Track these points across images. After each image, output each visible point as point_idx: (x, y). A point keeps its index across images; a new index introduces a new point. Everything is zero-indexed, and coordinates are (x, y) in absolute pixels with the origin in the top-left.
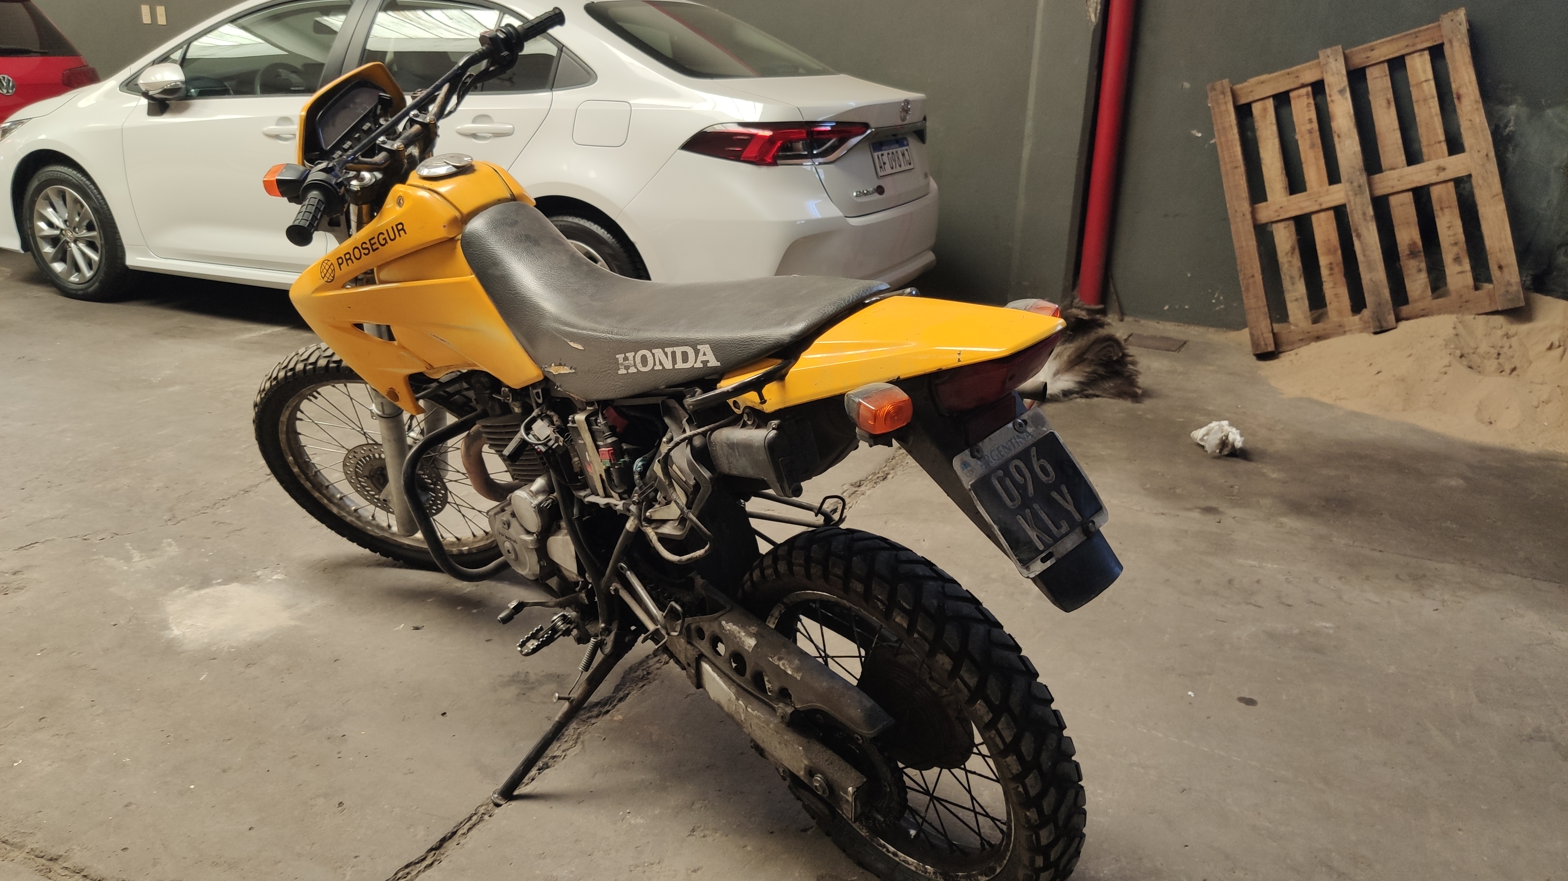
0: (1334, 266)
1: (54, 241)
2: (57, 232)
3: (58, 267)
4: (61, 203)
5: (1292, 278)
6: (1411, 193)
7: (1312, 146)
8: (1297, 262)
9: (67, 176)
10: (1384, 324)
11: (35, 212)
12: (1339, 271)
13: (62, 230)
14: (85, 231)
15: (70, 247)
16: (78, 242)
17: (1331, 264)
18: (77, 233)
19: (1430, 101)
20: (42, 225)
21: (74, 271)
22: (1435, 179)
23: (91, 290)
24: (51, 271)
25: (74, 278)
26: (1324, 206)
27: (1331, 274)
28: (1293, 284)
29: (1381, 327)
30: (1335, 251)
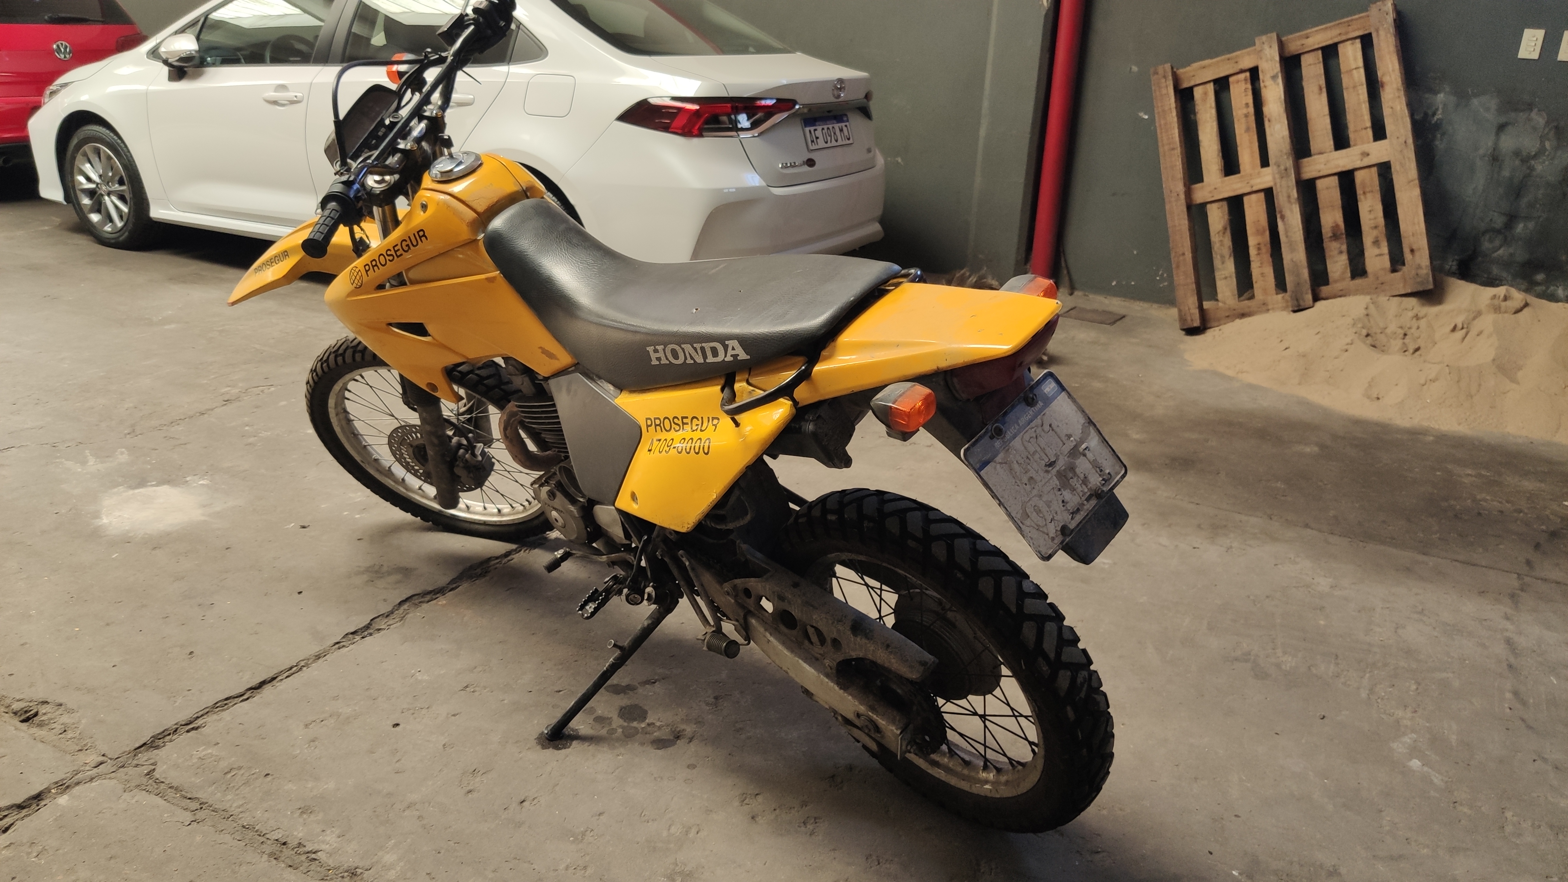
0: (1262, 246)
1: (92, 193)
2: (93, 186)
3: (95, 218)
4: (97, 159)
5: (1222, 257)
6: (1336, 177)
7: (1248, 130)
8: (1228, 241)
9: (101, 135)
10: (1302, 303)
11: (75, 167)
12: (1266, 250)
13: (97, 184)
14: (117, 185)
15: (104, 200)
16: (111, 195)
17: (1259, 244)
18: (110, 187)
19: (1359, 88)
20: (81, 179)
21: (108, 221)
22: (1358, 164)
23: (122, 239)
24: (89, 221)
25: (108, 228)
26: (1255, 189)
27: (1259, 254)
28: (1223, 263)
29: (1299, 305)
30: (1264, 231)
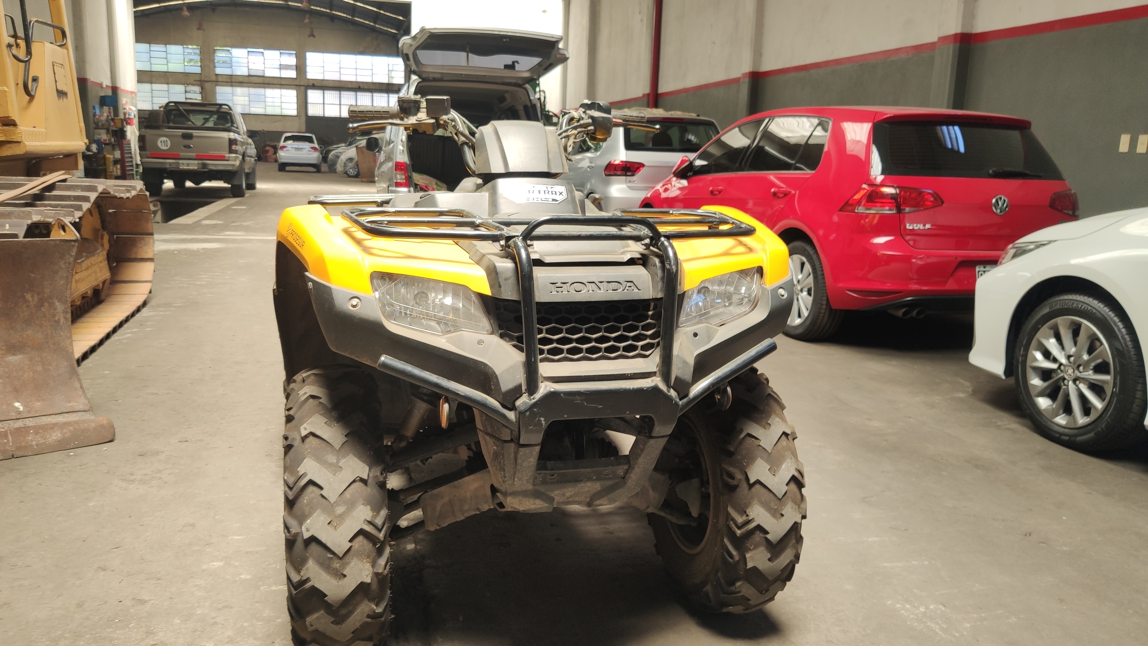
1: (1045, 374)
2: (1053, 366)
3: (1043, 403)
4: (1071, 336)
13: (1061, 364)
14: (1091, 372)
15: (1066, 386)
16: (1078, 382)
18: (1080, 372)
20: (1038, 355)
21: (1061, 411)
23: (1079, 439)
24: (1035, 406)
25: (1061, 420)
